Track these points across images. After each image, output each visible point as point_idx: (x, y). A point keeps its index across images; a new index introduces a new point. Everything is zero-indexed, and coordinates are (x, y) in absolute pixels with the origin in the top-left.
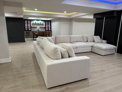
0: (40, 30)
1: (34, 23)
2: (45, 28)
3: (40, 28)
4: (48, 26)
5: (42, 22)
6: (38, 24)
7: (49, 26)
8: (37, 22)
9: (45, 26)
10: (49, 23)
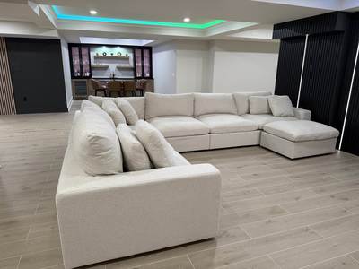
0: (119, 76)
1: (101, 54)
2: (134, 69)
3: (119, 68)
4: (143, 63)
5: (123, 52)
6: (112, 58)
7: (146, 64)
8: (108, 51)
9: (132, 65)
10: (146, 53)
